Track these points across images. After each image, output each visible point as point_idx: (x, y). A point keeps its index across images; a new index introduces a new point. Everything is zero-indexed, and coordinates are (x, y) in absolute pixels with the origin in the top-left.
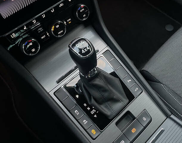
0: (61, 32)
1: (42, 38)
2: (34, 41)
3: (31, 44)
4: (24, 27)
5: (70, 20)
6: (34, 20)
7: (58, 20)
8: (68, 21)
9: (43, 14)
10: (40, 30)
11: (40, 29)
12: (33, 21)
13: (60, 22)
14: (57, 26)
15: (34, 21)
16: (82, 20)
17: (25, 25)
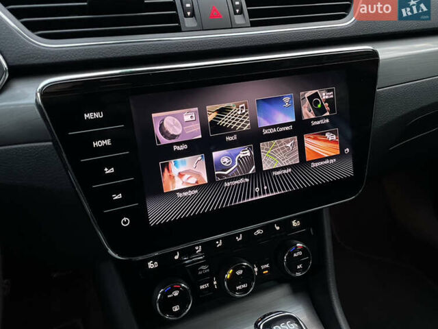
0: (244, 286)
1: (202, 287)
2: (183, 287)
3: (176, 293)
4: (177, 255)
5: (267, 266)
6: (198, 245)
7: (244, 260)
8: (263, 267)
9: (218, 240)
10: (202, 270)
11: (203, 267)
12: (197, 248)
13: (246, 264)
14: (239, 272)
15: (199, 249)
16: (293, 275)
17: (178, 250)
